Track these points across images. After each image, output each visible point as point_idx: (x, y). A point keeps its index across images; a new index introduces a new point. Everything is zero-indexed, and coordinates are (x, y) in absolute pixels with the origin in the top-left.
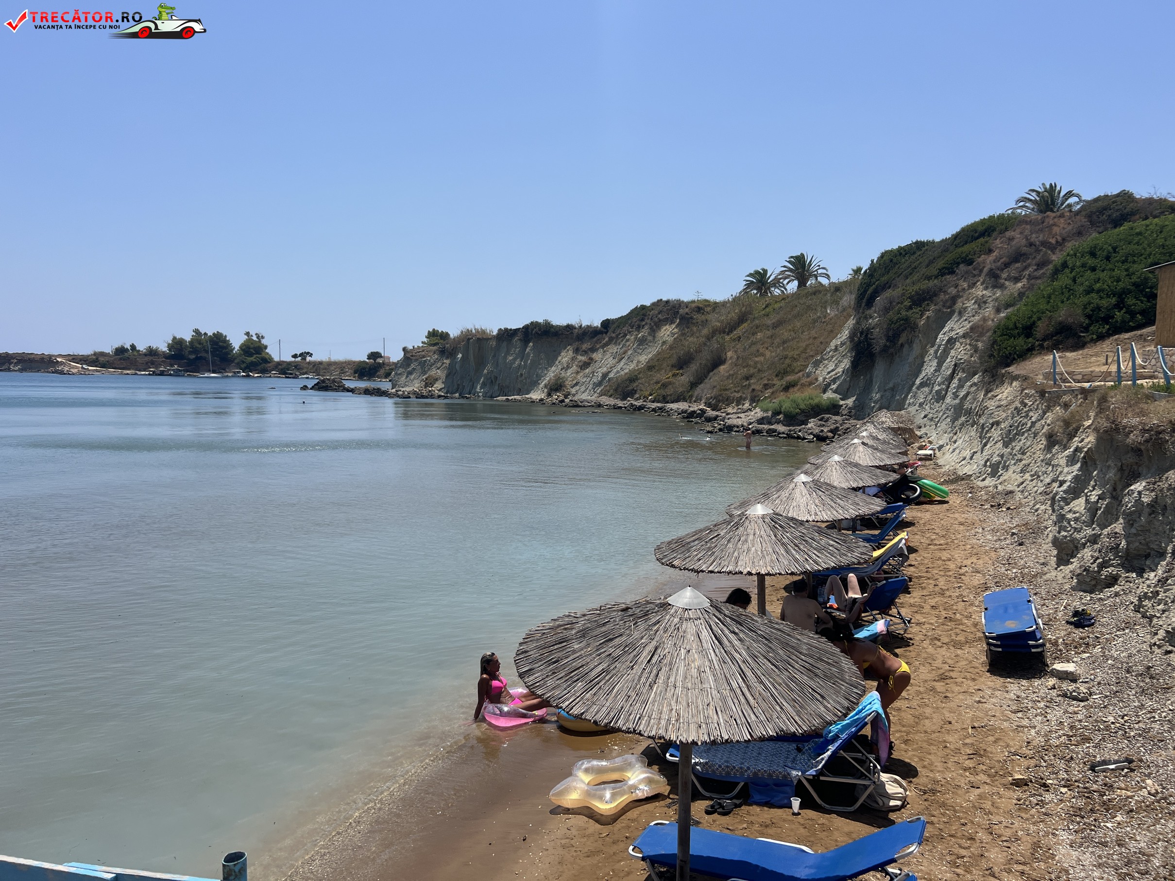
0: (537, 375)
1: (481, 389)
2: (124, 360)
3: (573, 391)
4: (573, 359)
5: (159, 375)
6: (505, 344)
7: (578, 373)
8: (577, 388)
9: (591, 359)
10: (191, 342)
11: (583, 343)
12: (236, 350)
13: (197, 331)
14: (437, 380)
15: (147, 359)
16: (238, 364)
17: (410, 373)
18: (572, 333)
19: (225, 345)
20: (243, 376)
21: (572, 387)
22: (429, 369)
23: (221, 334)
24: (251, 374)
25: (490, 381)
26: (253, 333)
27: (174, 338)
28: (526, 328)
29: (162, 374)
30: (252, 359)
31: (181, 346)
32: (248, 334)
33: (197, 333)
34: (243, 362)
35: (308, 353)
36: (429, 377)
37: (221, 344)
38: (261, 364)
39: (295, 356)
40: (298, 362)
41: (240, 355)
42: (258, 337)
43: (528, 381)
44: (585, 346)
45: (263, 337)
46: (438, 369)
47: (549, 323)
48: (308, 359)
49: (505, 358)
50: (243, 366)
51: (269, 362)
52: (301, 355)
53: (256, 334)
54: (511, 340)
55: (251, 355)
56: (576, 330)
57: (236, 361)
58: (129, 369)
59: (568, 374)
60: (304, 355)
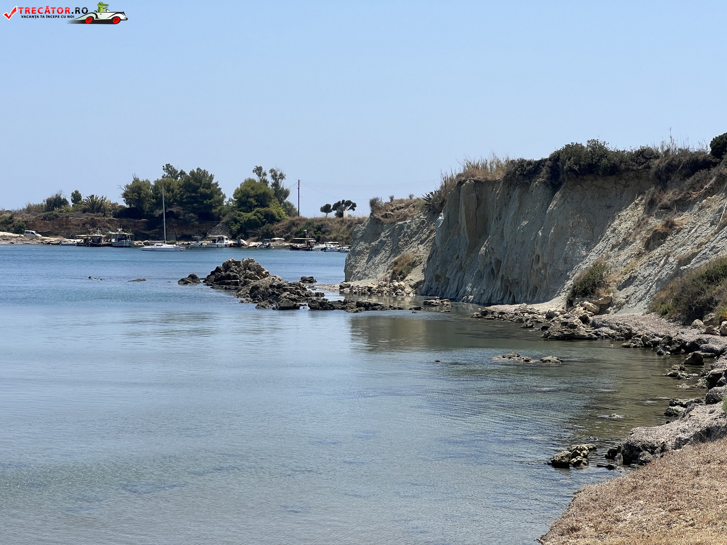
0: (565, 260)
1: (472, 288)
2: (50, 219)
3: (620, 296)
4: (639, 225)
5: (92, 245)
6: (516, 193)
7: (639, 255)
8: (631, 289)
9: (670, 225)
10: (156, 188)
11: (664, 189)
12: (226, 200)
13: (168, 168)
14: (413, 265)
15: (84, 217)
16: (227, 223)
17: (375, 252)
18: (649, 167)
19: (208, 191)
20: (231, 246)
21: (620, 288)
22: (406, 243)
23: (205, 173)
24: (244, 242)
25: (489, 270)
26: (266, 169)
27: (136, 180)
28: (556, 158)
29: (96, 243)
30: (250, 215)
31: (139, 194)
32: (258, 170)
33: (170, 173)
34: (236, 221)
35: (348, 203)
36: (400, 259)
37: (202, 190)
38: (264, 223)
39: (326, 209)
40: (329, 220)
41: (233, 209)
42: (274, 177)
43: (550, 271)
44: (668, 197)
45: (282, 177)
46: (422, 243)
47: (601, 147)
48: (347, 213)
49: (516, 221)
50: (235, 228)
51: (279, 221)
52: (337, 206)
53: (271, 171)
54: (528, 185)
55: (250, 208)
56: (657, 161)
57: (225, 220)
58: (56, 235)
59: (621, 259)
60: (340, 207)
